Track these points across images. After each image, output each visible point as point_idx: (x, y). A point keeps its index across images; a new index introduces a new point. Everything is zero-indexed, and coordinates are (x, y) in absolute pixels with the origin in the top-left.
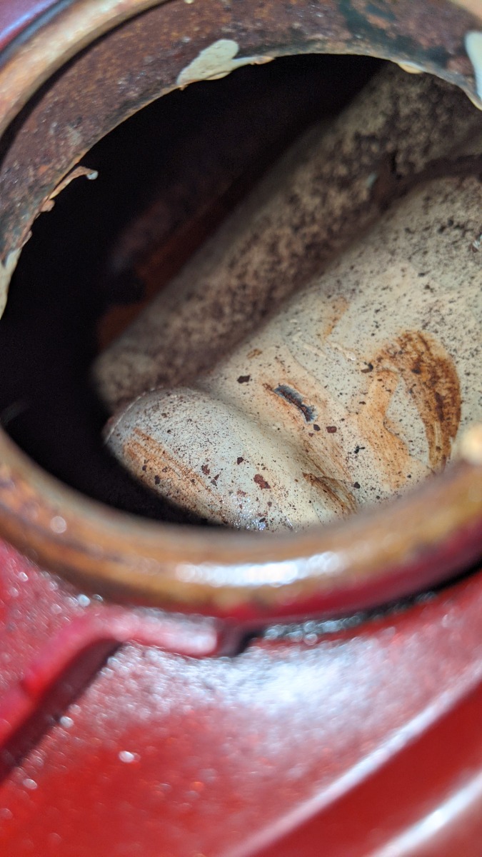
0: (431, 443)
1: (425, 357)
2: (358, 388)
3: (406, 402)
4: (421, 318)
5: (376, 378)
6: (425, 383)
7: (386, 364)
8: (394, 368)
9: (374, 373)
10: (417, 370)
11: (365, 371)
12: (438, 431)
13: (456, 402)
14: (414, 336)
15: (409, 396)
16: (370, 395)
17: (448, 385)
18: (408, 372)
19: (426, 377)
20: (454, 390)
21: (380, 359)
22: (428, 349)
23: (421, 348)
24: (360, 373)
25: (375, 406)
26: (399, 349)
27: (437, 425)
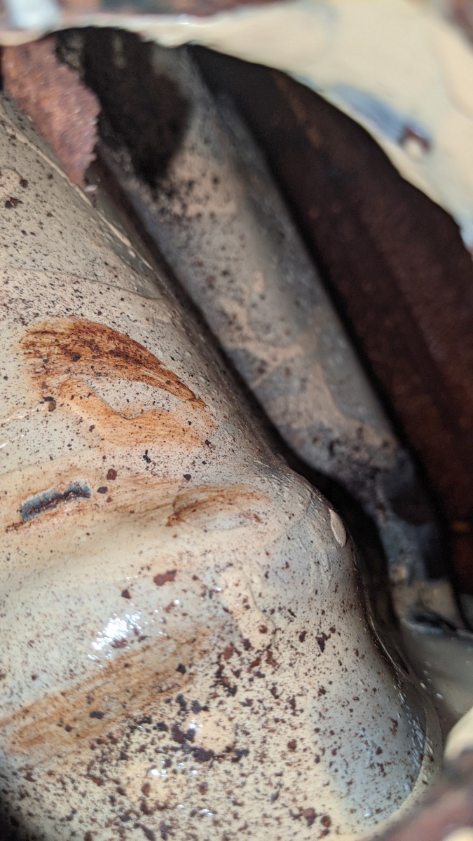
0: (161, 386)
1: (63, 342)
2: (70, 424)
3: (109, 386)
4: (11, 320)
5: (67, 400)
6: (94, 357)
7: (53, 382)
8: (63, 378)
9: (59, 400)
10: (76, 357)
11: (52, 408)
12: (151, 374)
13: (125, 340)
14: (31, 338)
15: (103, 379)
16: (85, 417)
17: (105, 337)
18: (73, 366)
19: (86, 352)
20: (113, 335)
21: (44, 386)
22: (54, 333)
23: (50, 338)
24: (51, 413)
25: (102, 417)
26: (40, 360)
27: (143, 371)
